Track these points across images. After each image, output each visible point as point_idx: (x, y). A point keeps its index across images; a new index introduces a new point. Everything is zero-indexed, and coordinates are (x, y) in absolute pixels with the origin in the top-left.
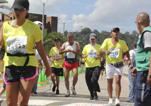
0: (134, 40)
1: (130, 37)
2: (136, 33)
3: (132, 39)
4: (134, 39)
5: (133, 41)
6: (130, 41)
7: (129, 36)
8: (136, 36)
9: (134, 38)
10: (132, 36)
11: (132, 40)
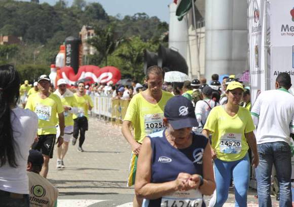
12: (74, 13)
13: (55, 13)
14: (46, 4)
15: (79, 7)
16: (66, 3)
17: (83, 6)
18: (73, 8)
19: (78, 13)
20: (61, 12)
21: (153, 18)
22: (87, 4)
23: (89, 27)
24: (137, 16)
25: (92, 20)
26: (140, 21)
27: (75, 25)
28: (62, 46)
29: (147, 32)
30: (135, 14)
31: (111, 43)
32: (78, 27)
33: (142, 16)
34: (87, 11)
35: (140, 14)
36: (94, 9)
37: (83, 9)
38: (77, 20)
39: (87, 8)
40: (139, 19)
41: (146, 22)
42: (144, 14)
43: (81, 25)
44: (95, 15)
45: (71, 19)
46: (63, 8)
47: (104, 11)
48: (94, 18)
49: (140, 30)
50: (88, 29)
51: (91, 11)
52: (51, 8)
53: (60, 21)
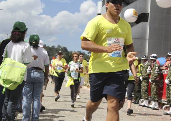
12: (58, 50)
13: (51, 50)
14: (48, 47)
15: (59, 48)
17: (60, 48)
18: (57, 48)
20: (53, 49)
21: (83, 53)
22: (62, 47)
28: (53, 57)
31: (70, 58)
35: (79, 51)
37: (60, 49)
39: (62, 48)
42: (80, 51)
44: (64, 51)
47: (67, 50)
48: (64, 52)
51: (63, 49)
52: (50, 48)
53: (53, 52)
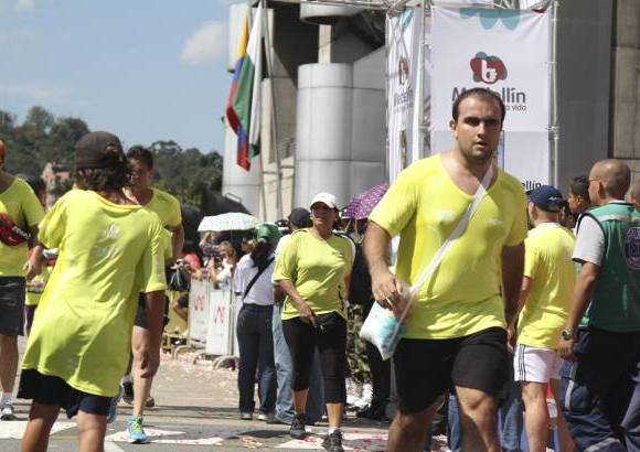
0: (38, 155)
1: (18, 137)
2: (44, 121)
3: (27, 149)
4: (38, 149)
5: (34, 157)
6: (18, 157)
7: (13, 133)
8: (45, 136)
9: (37, 142)
10: (28, 134)
11: (28, 153)
12: (30, 139)
15: (40, 127)
16: (12, 119)
17: (47, 123)
18: (25, 127)
19: (37, 138)
21: (189, 151)
22: (56, 121)
23: (60, 166)
24: (158, 147)
25: (66, 153)
26: (164, 157)
27: (31, 163)
29: (178, 179)
30: (154, 144)
32: (37, 165)
33: (168, 147)
34: (55, 135)
35: (163, 144)
36: (70, 131)
37: (48, 130)
38: (34, 152)
39: (55, 129)
40: (162, 152)
41: (175, 159)
42: (171, 143)
43: (41, 163)
45: (22, 151)
46: (6, 127)
49: (162, 175)
50: (56, 170)
51: (63, 135)
